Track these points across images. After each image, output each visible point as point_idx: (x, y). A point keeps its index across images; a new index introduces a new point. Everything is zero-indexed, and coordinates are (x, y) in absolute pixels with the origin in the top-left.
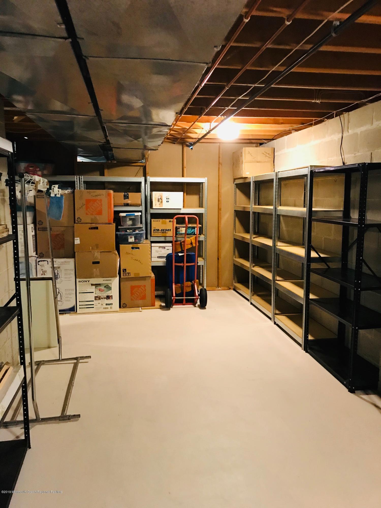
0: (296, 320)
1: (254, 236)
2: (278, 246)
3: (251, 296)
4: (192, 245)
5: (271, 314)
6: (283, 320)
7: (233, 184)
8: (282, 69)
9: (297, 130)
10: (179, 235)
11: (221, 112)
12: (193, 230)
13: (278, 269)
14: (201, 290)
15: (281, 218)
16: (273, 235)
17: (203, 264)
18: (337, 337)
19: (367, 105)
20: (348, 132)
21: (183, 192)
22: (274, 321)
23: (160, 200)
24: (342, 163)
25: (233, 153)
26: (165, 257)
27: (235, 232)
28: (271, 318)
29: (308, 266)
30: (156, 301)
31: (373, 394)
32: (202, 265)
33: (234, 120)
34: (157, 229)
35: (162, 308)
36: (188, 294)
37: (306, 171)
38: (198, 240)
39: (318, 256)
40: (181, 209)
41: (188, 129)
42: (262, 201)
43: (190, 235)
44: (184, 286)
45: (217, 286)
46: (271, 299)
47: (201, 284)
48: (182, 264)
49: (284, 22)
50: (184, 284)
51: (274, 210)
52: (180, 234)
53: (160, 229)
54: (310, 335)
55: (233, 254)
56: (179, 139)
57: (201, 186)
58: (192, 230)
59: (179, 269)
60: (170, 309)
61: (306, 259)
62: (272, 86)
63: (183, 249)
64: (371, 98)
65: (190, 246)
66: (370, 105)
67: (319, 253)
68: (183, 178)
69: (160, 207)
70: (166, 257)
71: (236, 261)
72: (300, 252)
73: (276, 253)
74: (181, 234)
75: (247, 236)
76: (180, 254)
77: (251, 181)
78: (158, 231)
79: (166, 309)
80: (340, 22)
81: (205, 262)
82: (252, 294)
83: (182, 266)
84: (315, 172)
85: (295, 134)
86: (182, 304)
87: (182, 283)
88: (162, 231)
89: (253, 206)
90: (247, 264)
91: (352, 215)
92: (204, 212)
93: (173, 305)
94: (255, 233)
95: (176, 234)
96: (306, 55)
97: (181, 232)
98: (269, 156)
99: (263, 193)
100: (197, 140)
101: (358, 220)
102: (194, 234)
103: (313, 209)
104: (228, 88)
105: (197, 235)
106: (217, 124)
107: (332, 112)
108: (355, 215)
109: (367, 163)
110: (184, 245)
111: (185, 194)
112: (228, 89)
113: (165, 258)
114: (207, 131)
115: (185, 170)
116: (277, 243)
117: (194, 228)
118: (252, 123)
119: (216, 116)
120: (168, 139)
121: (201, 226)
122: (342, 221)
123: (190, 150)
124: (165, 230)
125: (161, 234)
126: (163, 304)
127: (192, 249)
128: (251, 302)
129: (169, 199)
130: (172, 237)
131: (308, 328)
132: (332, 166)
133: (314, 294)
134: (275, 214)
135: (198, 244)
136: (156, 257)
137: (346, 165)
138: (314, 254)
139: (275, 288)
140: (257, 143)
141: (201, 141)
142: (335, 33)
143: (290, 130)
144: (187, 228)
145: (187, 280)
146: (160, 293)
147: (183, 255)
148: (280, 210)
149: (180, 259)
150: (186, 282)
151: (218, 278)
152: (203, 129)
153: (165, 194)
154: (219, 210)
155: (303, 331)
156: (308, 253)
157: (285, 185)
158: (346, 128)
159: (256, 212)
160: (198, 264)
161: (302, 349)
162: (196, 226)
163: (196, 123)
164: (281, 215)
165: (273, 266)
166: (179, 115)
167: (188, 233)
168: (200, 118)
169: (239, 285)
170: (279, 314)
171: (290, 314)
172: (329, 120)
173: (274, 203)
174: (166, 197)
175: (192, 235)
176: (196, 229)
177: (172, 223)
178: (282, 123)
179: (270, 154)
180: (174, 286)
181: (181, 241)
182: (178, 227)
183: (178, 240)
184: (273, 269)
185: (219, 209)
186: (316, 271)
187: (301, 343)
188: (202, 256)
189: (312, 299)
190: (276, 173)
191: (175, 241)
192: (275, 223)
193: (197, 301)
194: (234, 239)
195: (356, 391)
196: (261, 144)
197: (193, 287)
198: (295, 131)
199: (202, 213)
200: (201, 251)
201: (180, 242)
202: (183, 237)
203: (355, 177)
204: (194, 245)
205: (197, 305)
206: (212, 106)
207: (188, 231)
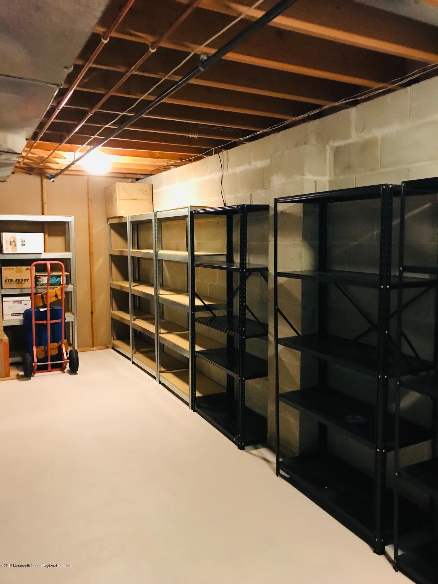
0: (183, 377)
1: (134, 284)
2: (160, 295)
3: (132, 354)
4: (57, 297)
5: (156, 372)
6: (169, 378)
7: (106, 224)
8: (152, 98)
9: (176, 166)
10: (39, 286)
11: (87, 140)
12: (58, 279)
13: (162, 321)
14: (71, 351)
15: (163, 262)
16: (155, 283)
17: (73, 320)
18: (225, 391)
19: (244, 144)
20: (228, 171)
21: (43, 234)
22: (159, 380)
23: (13, 243)
24: (223, 204)
25: (105, 188)
26: (22, 314)
27: (111, 280)
28: (156, 377)
29: (193, 315)
30: (11, 370)
31: (262, 448)
32: (72, 322)
33: (103, 151)
34: (9, 280)
35: (19, 377)
36: (53, 358)
37: (186, 212)
38: (66, 291)
39: (202, 304)
40: (41, 254)
41: (47, 158)
42: (141, 244)
43: (55, 285)
44: (48, 349)
45: (92, 346)
46: (155, 356)
47: (69, 344)
48: (44, 322)
49: (148, 49)
50: (47, 346)
51: (155, 254)
52: (41, 285)
53: (14, 279)
54: (197, 391)
55: (110, 306)
56: (36, 169)
57: (67, 226)
58: (56, 279)
59: (41, 329)
60: (30, 379)
61: (190, 307)
62: (143, 116)
63: (46, 303)
64: (248, 137)
65: (54, 299)
66: (248, 144)
67: (203, 300)
68: (43, 216)
69: (13, 251)
70: (24, 313)
71: (115, 315)
72: (184, 300)
73: (159, 302)
74: (43, 285)
75: (126, 285)
76: (42, 310)
77: (128, 221)
78: (12, 282)
79: (25, 378)
80: (208, 57)
81: (76, 317)
82: (134, 352)
83: (44, 324)
84: (195, 213)
85: (174, 171)
86: (46, 371)
87: (46, 345)
88: (17, 282)
89: (132, 250)
90: (126, 317)
91: (235, 259)
92: (72, 258)
93: (34, 374)
94: (135, 280)
95: (36, 285)
96: (175, 87)
97: (42, 282)
98: (147, 194)
99: (143, 235)
100: (60, 171)
101: (239, 264)
102: (60, 284)
103: (196, 253)
104: (92, 114)
105: (64, 285)
106: (82, 154)
107: (211, 148)
108: (237, 259)
109: (245, 205)
110: (47, 298)
111: (47, 236)
112: (91, 116)
113: (23, 316)
114: (71, 162)
115: (46, 206)
116: (159, 291)
117: (59, 276)
118: (125, 155)
119: (81, 145)
120: (21, 168)
121: (68, 274)
122: (226, 265)
123: (52, 183)
124: (20, 280)
125: (15, 285)
126: (22, 373)
127: (58, 302)
128: (132, 361)
129: (25, 241)
130: (31, 289)
131: (195, 384)
132: (212, 207)
133: (200, 345)
134: (156, 259)
135: (64, 296)
136: (9, 315)
137: (227, 206)
138: (198, 302)
139: (159, 342)
140: (133, 178)
141: (64, 173)
142: (203, 68)
143: (168, 165)
144: (50, 277)
145: (53, 341)
146: (18, 359)
147: (46, 311)
148: (161, 254)
149: (42, 316)
150: (51, 343)
151: (93, 336)
152: (66, 158)
153: (19, 236)
154: (91, 255)
155: (190, 387)
156: (193, 302)
157: (167, 226)
158: (225, 167)
159: (135, 257)
160: (66, 321)
161: (190, 409)
162: (61, 274)
163: (56, 151)
164: (163, 260)
165: (156, 318)
166: (34, 141)
167: (51, 283)
168: (61, 146)
169: (118, 343)
170: (164, 371)
171: (176, 371)
172: (208, 157)
173: (154, 247)
174: (21, 239)
175: (57, 285)
176: (62, 277)
177: (30, 271)
178: (159, 158)
179: (148, 191)
180: (35, 350)
181: (43, 293)
182: (38, 277)
183: (39, 292)
184: (156, 321)
185: (91, 253)
186: (202, 321)
187: (188, 402)
188: (72, 311)
189: (198, 352)
190: (155, 213)
191: (35, 294)
192: (156, 269)
193: (66, 365)
194: (111, 288)
195: (245, 447)
196: (137, 179)
197: (60, 349)
198: (174, 167)
199: (70, 259)
200: (70, 304)
201: (41, 294)
202: (44, 288)
203: (236, 218)
204: (60, 297)
205: (66, 371)
206: (75, 133)
207: (51, 281)
